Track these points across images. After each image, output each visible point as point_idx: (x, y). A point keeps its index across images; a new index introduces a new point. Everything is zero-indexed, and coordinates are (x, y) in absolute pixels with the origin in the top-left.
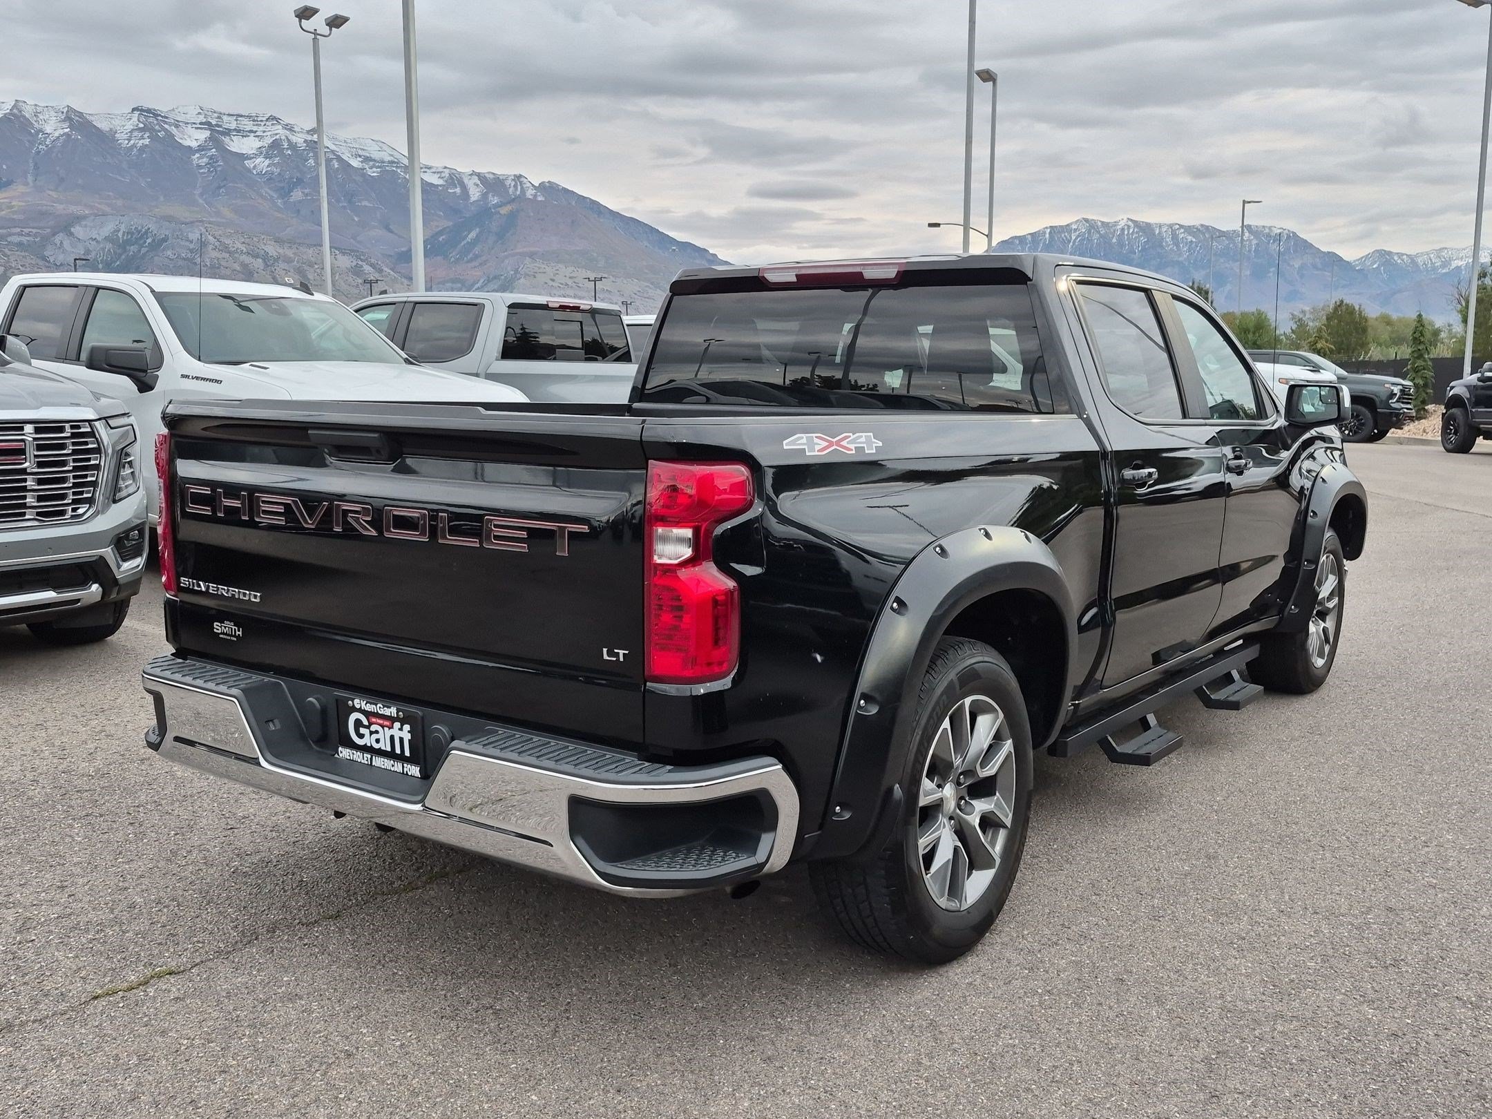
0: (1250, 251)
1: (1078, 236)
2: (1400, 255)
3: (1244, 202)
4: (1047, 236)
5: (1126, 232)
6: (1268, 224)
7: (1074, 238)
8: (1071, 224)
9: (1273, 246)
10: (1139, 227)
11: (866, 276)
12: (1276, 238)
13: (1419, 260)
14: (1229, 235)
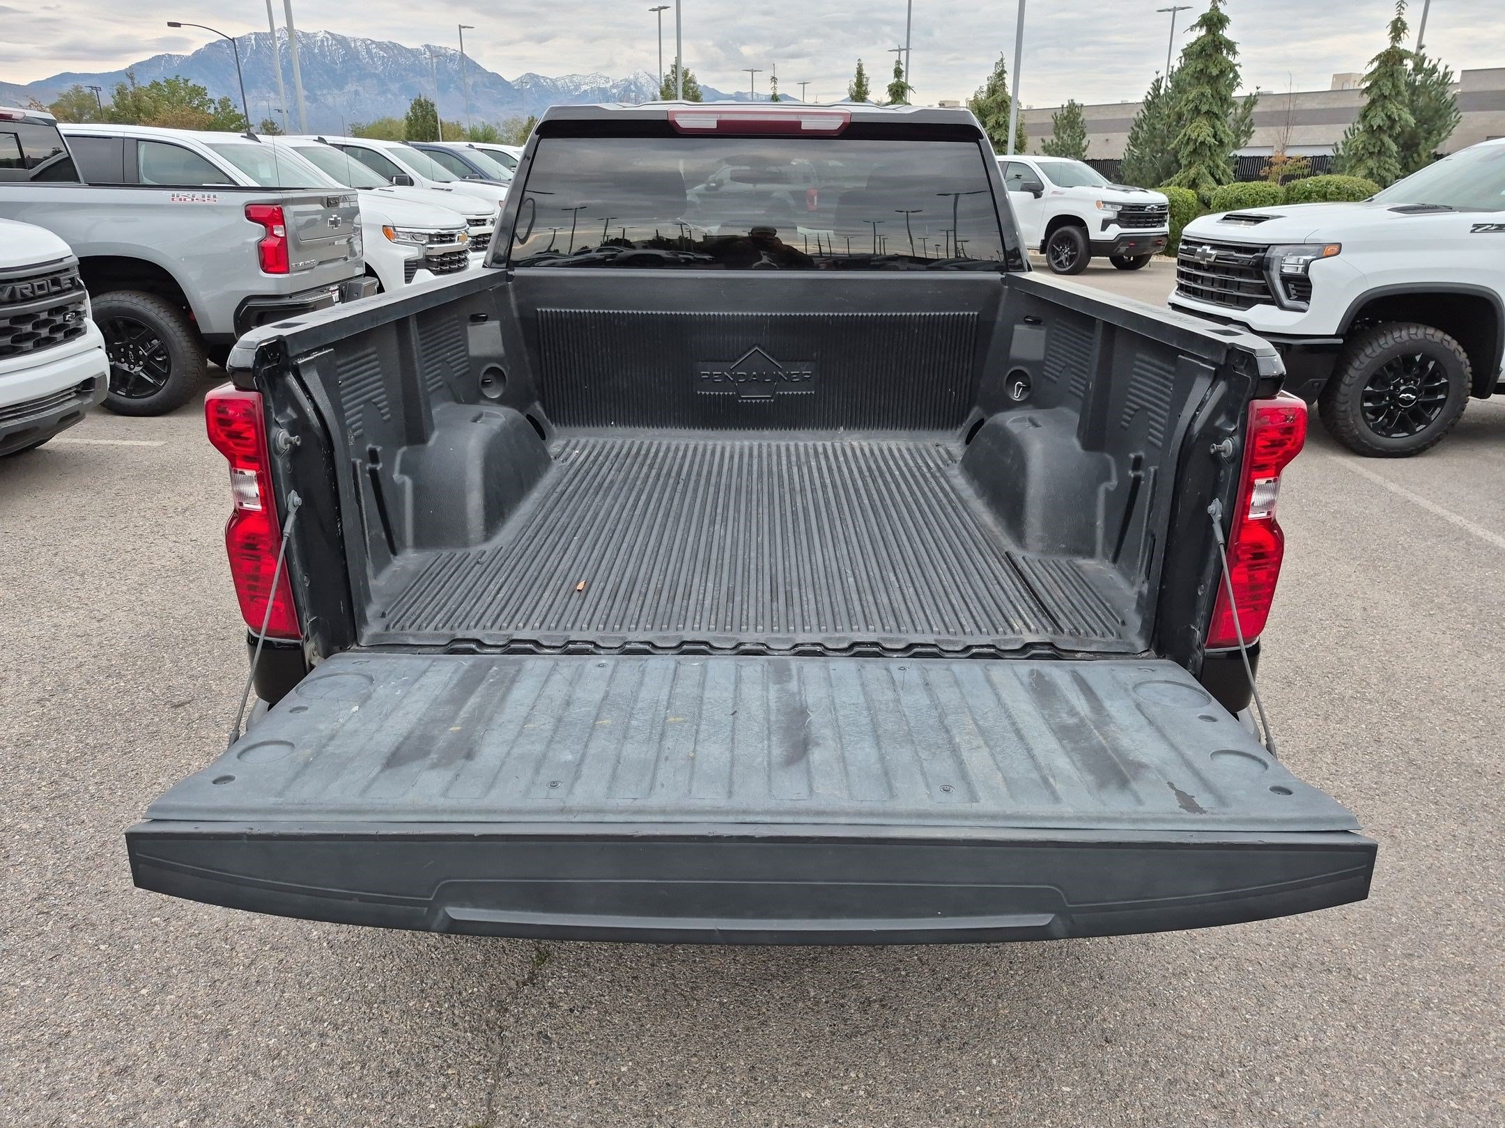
0: (432, 68)
1: (283, 44)
2: (545, 78)
3: (460, 27)
4: (253, 41)
5: (326, 44)
6: (443, 45)
7: (278, 45)
9: (450, 65)
10: (337, 40)
11: (804, 127)
12: (452, 58)
13: (559, 83)
14: (414, 53)
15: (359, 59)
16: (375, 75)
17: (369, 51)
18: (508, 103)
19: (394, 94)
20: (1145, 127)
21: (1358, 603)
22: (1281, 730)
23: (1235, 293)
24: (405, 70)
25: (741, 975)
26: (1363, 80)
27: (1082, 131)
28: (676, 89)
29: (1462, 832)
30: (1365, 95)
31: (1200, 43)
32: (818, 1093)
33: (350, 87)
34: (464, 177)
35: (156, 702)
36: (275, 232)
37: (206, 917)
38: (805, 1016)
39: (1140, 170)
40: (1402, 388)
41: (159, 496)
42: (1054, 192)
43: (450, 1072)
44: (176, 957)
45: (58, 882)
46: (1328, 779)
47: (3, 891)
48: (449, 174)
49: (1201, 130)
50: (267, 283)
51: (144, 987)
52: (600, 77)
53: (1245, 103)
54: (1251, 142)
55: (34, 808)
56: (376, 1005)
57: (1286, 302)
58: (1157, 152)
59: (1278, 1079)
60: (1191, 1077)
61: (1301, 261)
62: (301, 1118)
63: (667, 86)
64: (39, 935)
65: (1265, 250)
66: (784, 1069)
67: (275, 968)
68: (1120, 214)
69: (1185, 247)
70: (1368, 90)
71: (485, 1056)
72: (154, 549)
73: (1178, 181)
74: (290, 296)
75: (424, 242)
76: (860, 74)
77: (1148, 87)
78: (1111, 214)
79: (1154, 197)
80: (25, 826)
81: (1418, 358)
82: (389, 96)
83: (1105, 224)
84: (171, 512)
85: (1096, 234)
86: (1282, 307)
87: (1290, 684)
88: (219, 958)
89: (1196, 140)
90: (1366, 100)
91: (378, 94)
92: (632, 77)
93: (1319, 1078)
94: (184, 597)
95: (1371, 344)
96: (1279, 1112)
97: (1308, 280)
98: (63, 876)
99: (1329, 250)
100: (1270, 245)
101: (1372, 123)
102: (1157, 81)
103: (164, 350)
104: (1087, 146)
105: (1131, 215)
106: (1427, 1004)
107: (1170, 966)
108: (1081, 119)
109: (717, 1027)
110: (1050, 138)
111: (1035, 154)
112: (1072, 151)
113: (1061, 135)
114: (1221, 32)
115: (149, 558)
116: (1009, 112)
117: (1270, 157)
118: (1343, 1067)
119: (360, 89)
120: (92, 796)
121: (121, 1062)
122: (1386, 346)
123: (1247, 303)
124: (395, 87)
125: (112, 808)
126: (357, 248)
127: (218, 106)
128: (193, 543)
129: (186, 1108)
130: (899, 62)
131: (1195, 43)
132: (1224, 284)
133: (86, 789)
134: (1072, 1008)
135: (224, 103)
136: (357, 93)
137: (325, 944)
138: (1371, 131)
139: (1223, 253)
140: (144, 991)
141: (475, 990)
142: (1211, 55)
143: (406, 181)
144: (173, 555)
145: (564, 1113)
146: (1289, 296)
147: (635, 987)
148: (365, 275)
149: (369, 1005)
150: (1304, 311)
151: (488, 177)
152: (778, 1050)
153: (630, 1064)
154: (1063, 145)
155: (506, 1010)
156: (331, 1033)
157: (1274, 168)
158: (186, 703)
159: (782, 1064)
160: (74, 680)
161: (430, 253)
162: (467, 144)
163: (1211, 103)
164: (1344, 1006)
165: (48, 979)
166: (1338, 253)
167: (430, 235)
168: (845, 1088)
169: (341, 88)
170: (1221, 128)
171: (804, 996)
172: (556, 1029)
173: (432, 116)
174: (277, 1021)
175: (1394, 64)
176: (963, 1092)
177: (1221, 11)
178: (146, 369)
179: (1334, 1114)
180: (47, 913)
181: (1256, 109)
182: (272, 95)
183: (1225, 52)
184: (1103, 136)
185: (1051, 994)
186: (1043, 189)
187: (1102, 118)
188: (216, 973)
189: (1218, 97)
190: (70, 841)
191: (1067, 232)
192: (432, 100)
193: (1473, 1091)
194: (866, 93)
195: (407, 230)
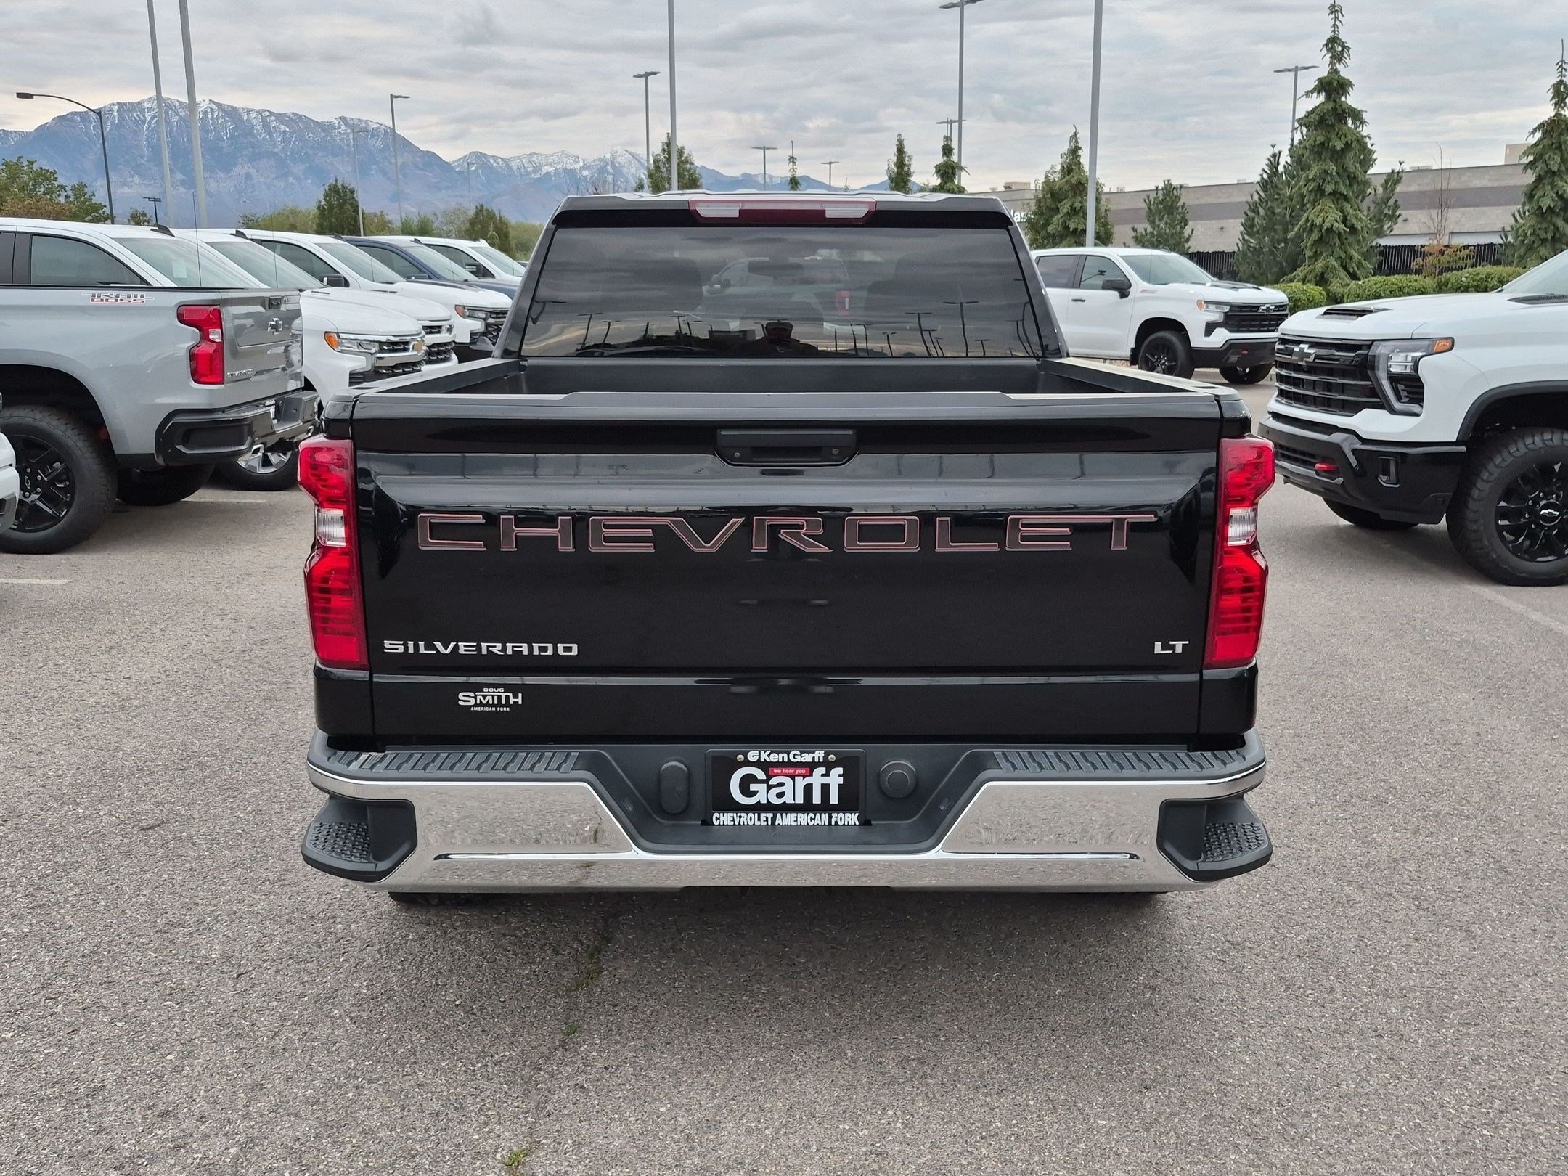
0: (348, 146)
1: (154, 116)
2: (494, 158)
3: (392, 97)
4: (115, 114)
5: (210, 116)
6: (366, 118)
7: (148, 118)
8: (143, 101)
9: (372, 142)
10: (224, 111)
11: (828, 215)
12: (374, 134)
13: (513, 164)
14: (325, 127)
15: (251, 134)
16: (274, 154)
17: (266, 125)
18: (447, 188)
19: (298, 179)
20: (1262, 212)
21: (1472, 729)
22: (1363, 843)
23: (1339, 397)
24: (312, 148)
25: (777, 1041)
26: (1526, 154)
27: (1183, 218)
28: (669, 171)
29: (1545, 927)
30: (1529, 171)
31: (1318, 111)
32: (857, 1124)
33: (240, 169)
34: (409, 278)
35: (121, 826)
36: (211, 337)
37: (219, 1001)
38: (843, 1071)
39: (1259, 264)
40: (1543, 503)
41: (76, 634)
42: (1144, 291)
43: (490, 1113)
44: (196, 1032)
45: (59, 975)
46: (1408, 884)
47: (4, 982)
48: (391, 274)
49: (1328, 215)
50: (197, 395)
51: (169, 1054)
52: (567, 156)
53: (1387, 181)
54: (1397, 229)
55: (14, 916)
56: (408, 1066)
57: (1397, 405)
58: (1279, 242)
59: (1314, 1115)
60: (1227, 1113)
61: (1409, 359)
62: (349, 1146)
63: (657, 168)
64: (51, 1015)
65: (1369, 347)
66: (821, 1110)
67: (299, 1039)
68: (1227, 315)
69: (1282, 347)
70: (1531, 165)
71: (523, 1102)
72: (83, 686)
73: (1301, 275)
74: (223, 410)
75: (373, 351)
76: (900, 151)
77: (1264, 164)
78: (1216, 316)
79: (1270, 296)
80: (10, 930)
81: (1557, 467)
82: (291, 180)
83: (1210, 328)
84: (93, 650)
85: (1198, 340)
86: (1393, 411)
87: (1380, 802)
88: (241, 1032)
89: (1321, 227)
90: (1530, 177)
91: (277, 178)
92: (608, 156)
93: (1355, 1114)
94: (129, 732)
95: (1500, 453)
96: (1311, 1139)
97: (1419, 380)
98: (62, 970)
99: (1441, 344)
100: (1374, 341)
101: (1540, 204)
102: (1274, 156)
103: (67, 474)
104: (1190, 236)
105: (1239, 317)
106: (1475, 1060)
107: (1216, 1033)
108: (1180, 203)
109: (754, 1079)
110: (1145, 226)
111: (1125, 245)
112: (1172, 242)
113: (1157, 222)
114: (1343, 99)
115: (79, 695)
116: (1086, 196)
117: (1422, 246)
118: (1382, 1106)
119: (253, 171)
120: (74, 906)
121: (162, 1108)
122: (1517, 454)
123: (1353, 408)
124: (298, 169)
125: (99, 915)
126: (295, 358)
127: (70, 193)
128: (127, 681)
129: (234, 1139)
130: (948, 138)
131: (1313, 111)
132: (1328, 387)
133: (66, 899)
134: (1113, 1064)
135: (79, 190)
136: (248, 176)
137: (348, 1020)
138: (1540, 213)
139: (1323, 352)
140: (169, 1057)
141: (507, 1053)
142: (1333, 126)
143: (342, 282)
144: (107, 692)
145: (606, 1141)
146: (1399, 399)
147: (669, 1050)
148: (303, 389)
149: (402, 1065)
150: (1417, 415)
151: (438, 277)
152: (816, 1095)
153: (669, 1106)
154: (1160, 235)
155: (540, 1070)
156: (366, 1086)
157: (1429, 260)
158: (156, 826)
159: (820, 1105)
160: (24, 806)
161: (380, 363)
162: (412, 238)
163: (1336, 183)
164: (1391, 1062)
165: (71, 1048)
166: (1452, 348)
167: (380, 342)
168: (882, 1121)
169: (228, 171)
170: (1351, 211)
171: (842, 1056)
172: (591, 1081)
173: (351, 204)
174: (310, 1078)
175: (1560, 134)
176: (999, 1125)
177: (1342, 74)
178: (45, 497)
179: (1366, 1140)
180: (54, 999)
181: (1399, 189)
182: (137, 179)
183: (1350, 122)
184: (1216, 224)
185: (1093, 1054)
186: (1130, 286)
187: (1214, 201)
188: (242, 1043)
189: (1345, 174)
190: (62, 942)
191: (1162, 338)
192: (352, 185)
193: (1508, 1123)
194: (909, 174)
195: (352, 337)
